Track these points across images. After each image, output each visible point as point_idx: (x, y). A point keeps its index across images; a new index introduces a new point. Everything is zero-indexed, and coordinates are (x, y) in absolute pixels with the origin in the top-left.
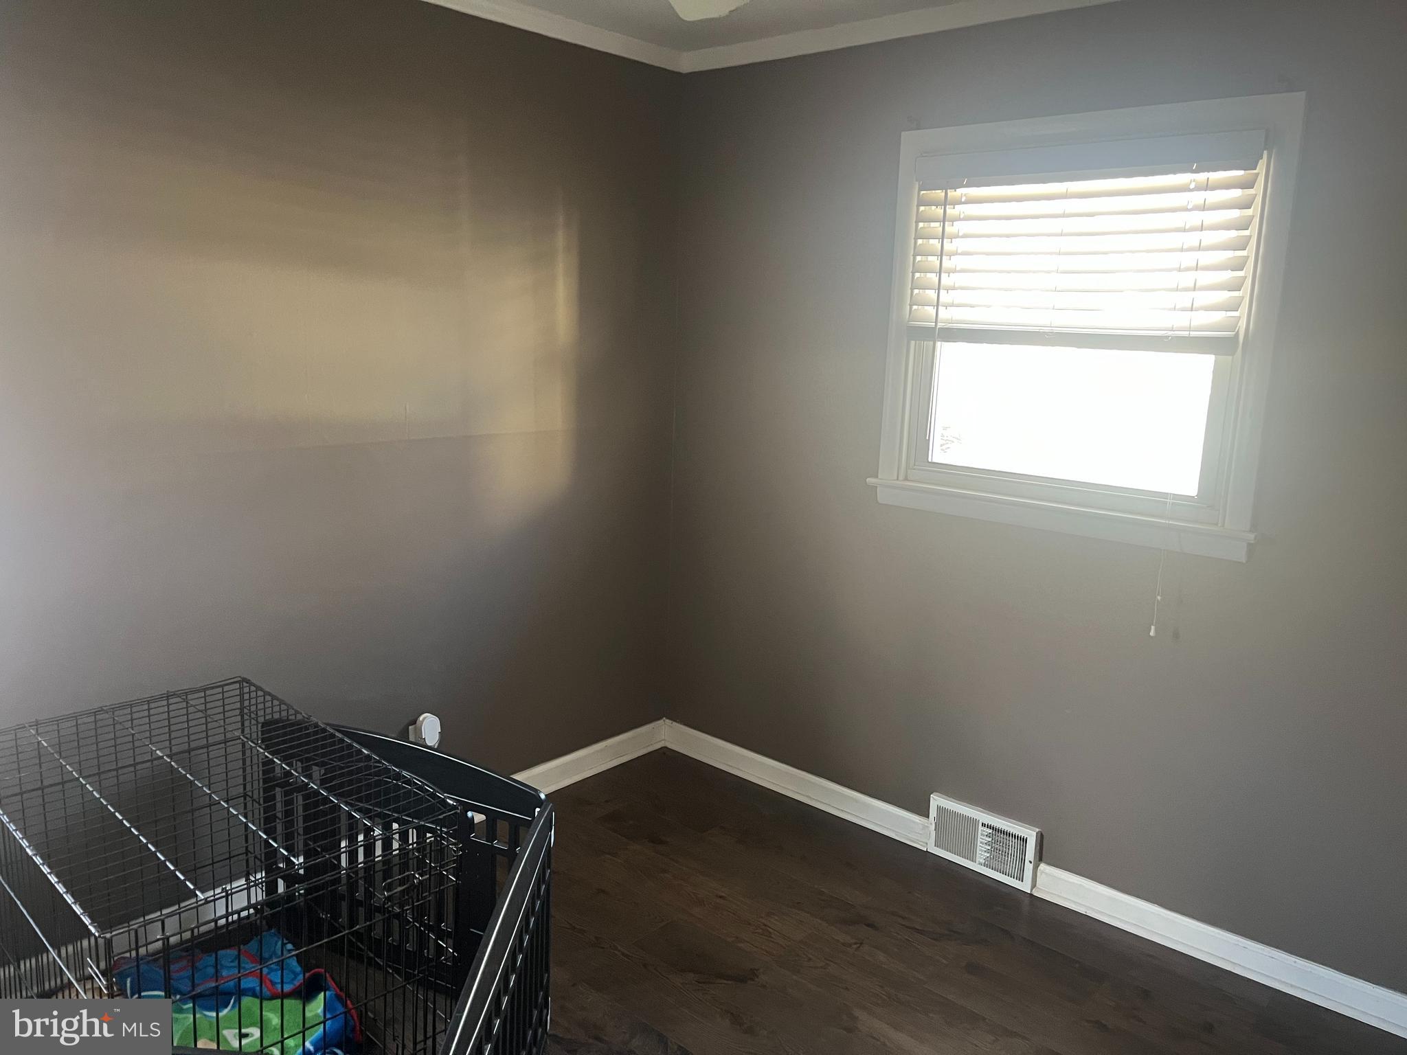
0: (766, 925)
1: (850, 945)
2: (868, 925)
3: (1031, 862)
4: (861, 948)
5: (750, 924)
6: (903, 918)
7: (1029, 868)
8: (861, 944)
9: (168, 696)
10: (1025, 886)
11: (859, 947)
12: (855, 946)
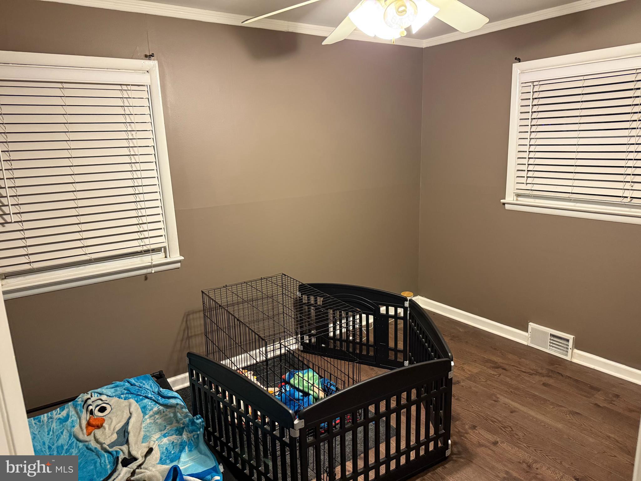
0: (462, 367)
1: (496, 375)
2: (503, 369)
3: (571, 349)
4: (500, 376)
5: (456, 366)
6: (517, 367)
7: (570, 351)
8: (500, 375)
9: (262, 279)
10: (568, 358)
11: (499, 376)
12: (498, 376)
